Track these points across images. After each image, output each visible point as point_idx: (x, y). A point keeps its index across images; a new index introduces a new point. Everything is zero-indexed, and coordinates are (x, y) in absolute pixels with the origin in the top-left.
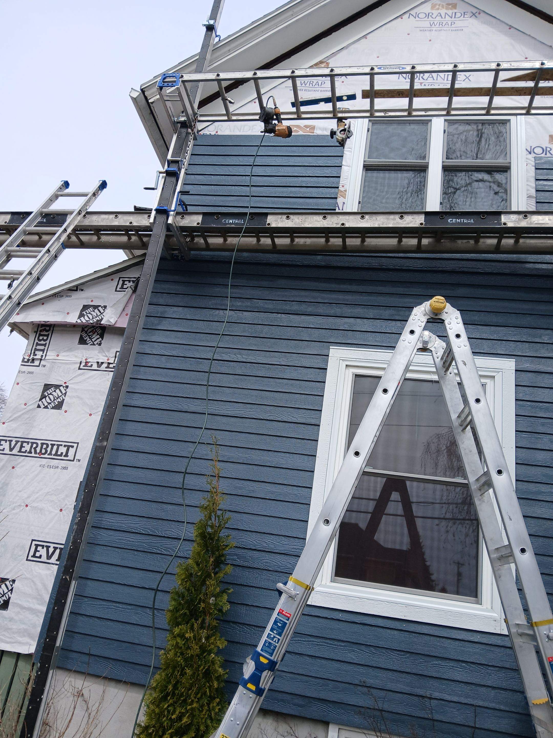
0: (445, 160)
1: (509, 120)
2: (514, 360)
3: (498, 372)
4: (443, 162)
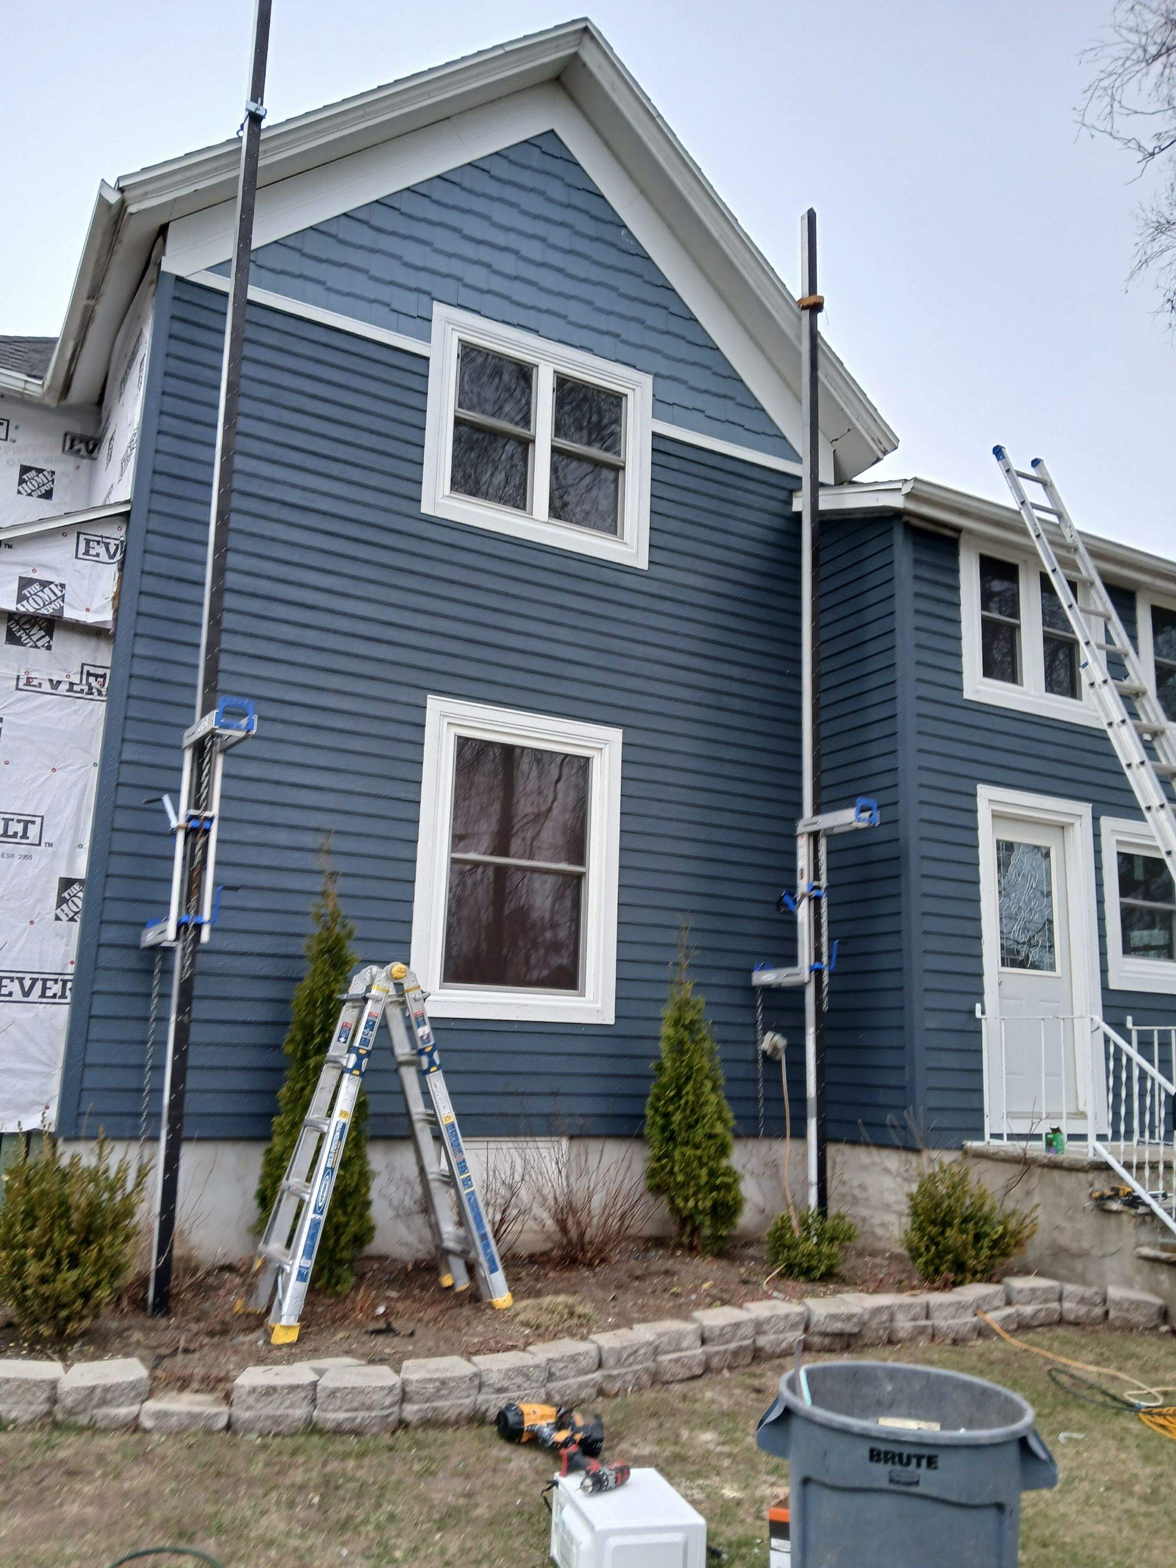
0: (554, 437)
1: (626, 396)
2: (623, 731)
3: (606, 744)
4: (552, 440)
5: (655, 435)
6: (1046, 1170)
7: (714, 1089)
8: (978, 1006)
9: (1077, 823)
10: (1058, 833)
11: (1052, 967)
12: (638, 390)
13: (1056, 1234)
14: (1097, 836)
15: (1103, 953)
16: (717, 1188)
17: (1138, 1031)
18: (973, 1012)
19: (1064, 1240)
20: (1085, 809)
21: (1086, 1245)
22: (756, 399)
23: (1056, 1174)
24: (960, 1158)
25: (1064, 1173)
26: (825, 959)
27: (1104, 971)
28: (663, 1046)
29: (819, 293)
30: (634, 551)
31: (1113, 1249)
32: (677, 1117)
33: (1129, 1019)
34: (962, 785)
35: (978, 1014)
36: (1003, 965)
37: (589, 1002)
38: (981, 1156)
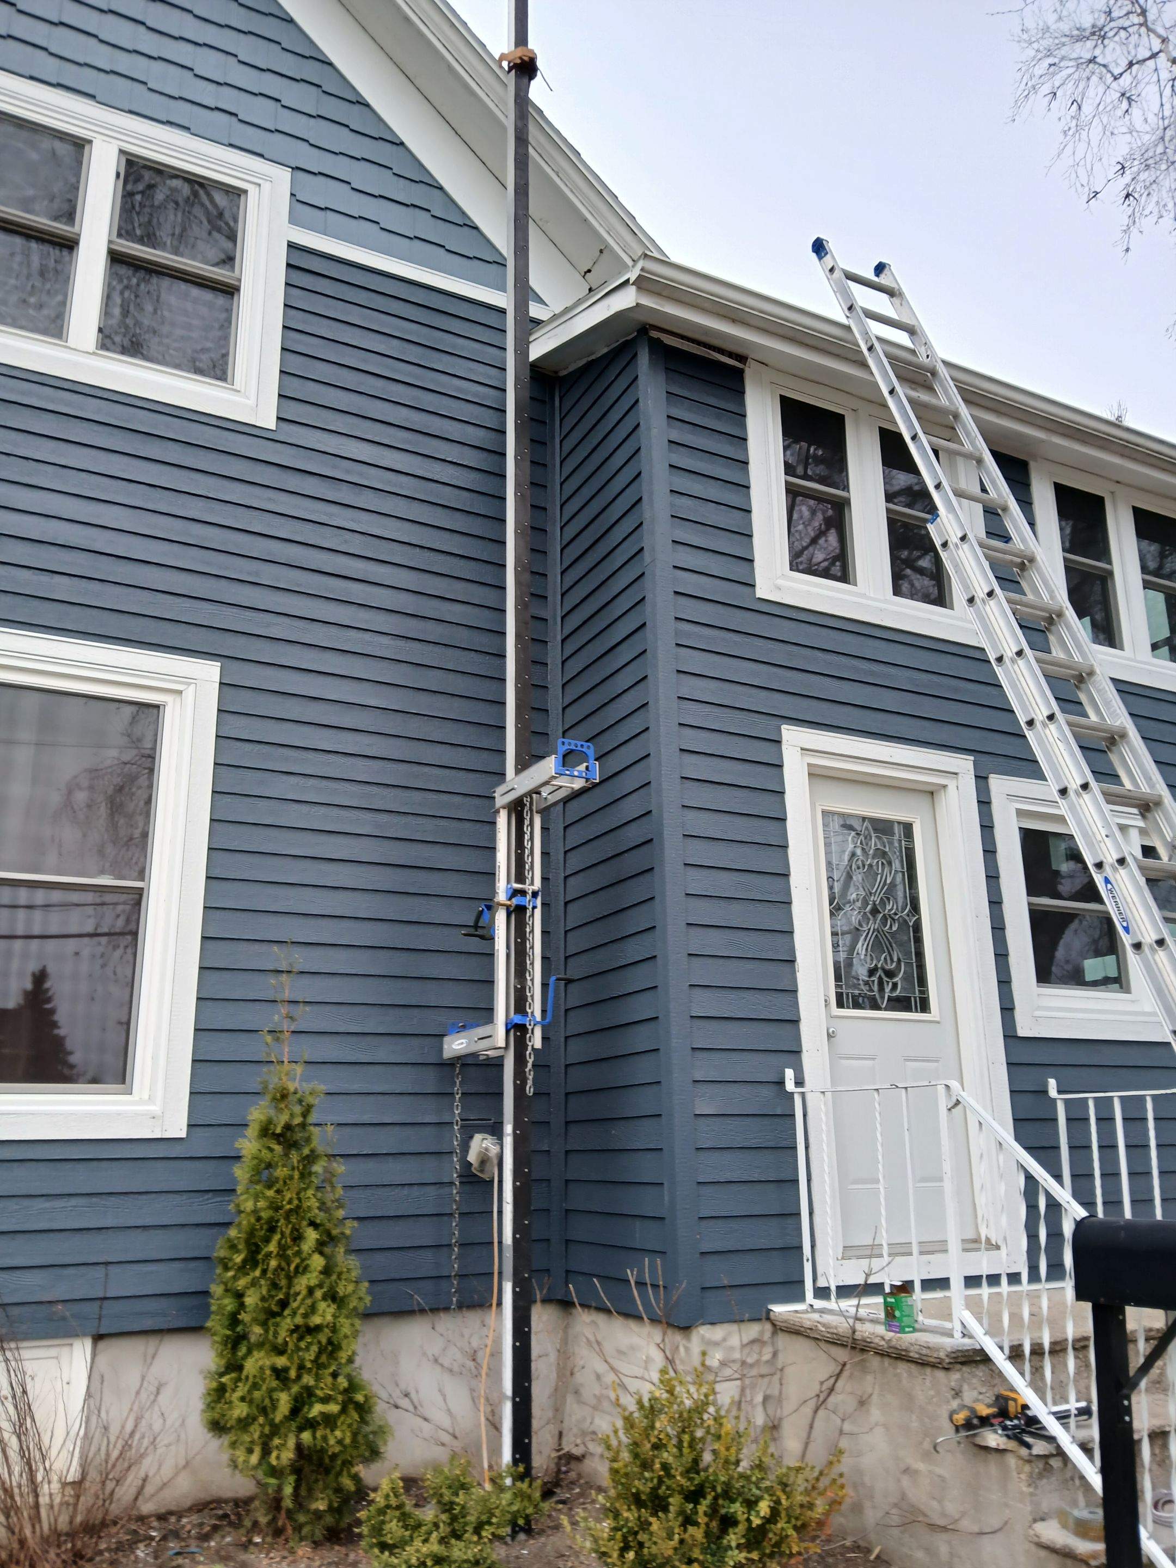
0: (114, 237)
1: (246, 192)
2: (219, 664)
3: (189, 684)
4: (110, 242)
5: (291, 246)
6: (887, 1361)
7: (327, 1241)
8: (789, 1074)
9: (951, 783)
10: (925, 801)
11: (924, 1006)
12: (266, 186)
13: (906, 1481)
14: (984, 803)
15: (1004, 982)
16: (311, 1425)
17: (1066, 1102)
18: (782, 1083)
19: (919, 1494)
20: (964, 765)
21: (952, 1508)
22: (464, 213)
23: (902, 1367)
24: (767, 1336)
25: (913, 1367)
26: (536, 1008)
27: (1007, 1009)
28: (241, 1173)
29: (531, 46)
30: (251, 402)
31: (995, 1523)
32: (251, 1300)
33: (1052, 1083)
34: (759, 727)
35: (790, 1086)
36: (840, 1004)
37: (141, 1102)
38: (796, 1331)
